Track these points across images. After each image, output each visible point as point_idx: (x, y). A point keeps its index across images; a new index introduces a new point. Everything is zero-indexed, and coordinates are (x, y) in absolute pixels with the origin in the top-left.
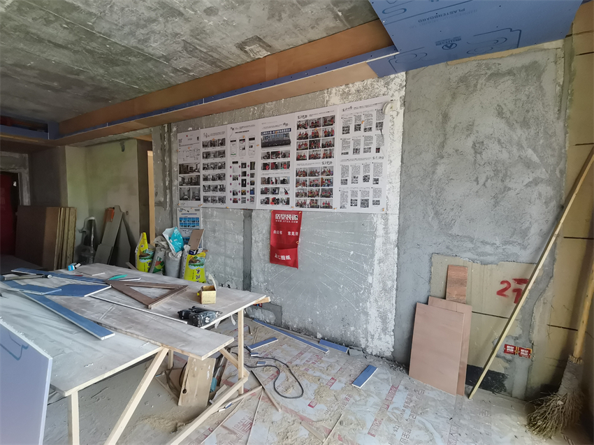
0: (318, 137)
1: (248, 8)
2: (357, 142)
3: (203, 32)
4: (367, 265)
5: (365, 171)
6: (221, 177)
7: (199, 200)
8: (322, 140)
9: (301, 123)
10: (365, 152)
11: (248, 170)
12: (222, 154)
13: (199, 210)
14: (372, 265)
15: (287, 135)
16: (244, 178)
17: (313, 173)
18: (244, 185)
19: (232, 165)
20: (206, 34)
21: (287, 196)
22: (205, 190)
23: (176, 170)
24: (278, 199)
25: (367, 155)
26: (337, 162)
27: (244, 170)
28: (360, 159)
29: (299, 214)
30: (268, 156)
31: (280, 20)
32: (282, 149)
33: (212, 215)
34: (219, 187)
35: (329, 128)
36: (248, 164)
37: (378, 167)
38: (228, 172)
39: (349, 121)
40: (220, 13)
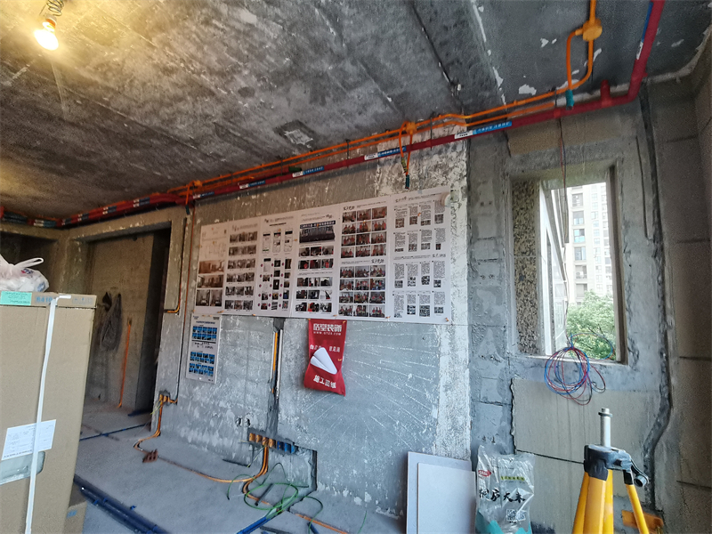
0: (367, 231)
1: (288, 90)
2: (413, 237)
3: (237, 113)
4: (431, 393)
5: (423, 272)
6: (249, 277)
7: (220, 305)
8: (372, 234)
9: (348, 215)
10: (422, 249)
11: (282, 269)
12: (252, 250)
13: (218, 318)
14: (436, 394)
15: (331, 229)
16: (277, 278)
17: (360, 273)
18: (276, 287)
19: (263, 262)
20: (241, 116)
21: (329, 301)
22: (228, 294)
23: (194, 268)
24: (318, 305)
25: (426, 252)
26: (389, 261)
27: (277, 268)
28: (417, 257)
29: (343, 324)
30: (306, 252)
31: (323, 103)
32: (324, 244)
33: (234, 324)
34: (245, 289)
35: (380, 221)
36: (283, 261)
37: (439, 267)
38: (258, 271)
39: (404, 213)
40: (256, 94)
